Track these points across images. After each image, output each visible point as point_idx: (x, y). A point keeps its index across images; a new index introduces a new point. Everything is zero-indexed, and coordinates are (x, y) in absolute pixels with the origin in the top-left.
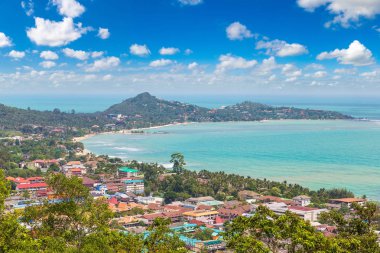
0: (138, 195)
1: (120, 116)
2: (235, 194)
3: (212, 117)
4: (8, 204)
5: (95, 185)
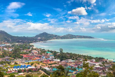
0: (53, 59)
3: (61, 38)
4: (23, 61)
5: (42, 56)
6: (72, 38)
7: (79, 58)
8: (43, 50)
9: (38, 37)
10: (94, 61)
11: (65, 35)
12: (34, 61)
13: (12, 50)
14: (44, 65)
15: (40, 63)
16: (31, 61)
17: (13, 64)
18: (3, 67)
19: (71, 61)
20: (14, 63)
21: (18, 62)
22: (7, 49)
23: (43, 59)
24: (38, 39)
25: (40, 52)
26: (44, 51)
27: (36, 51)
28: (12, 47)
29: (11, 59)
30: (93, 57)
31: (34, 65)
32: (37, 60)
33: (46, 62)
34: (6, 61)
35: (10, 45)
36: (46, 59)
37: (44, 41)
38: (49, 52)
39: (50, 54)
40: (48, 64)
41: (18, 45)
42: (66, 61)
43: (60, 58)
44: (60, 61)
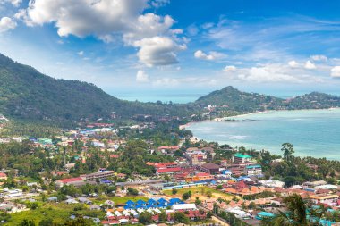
0: (260, 179)
1: (210, 106)
3: (287, 106)
4: (156, 186)
5: (220, 169)
6: (327, 108)
8: (222, 147)
9: (207, 103)
11: (302, 94)
12: (193, 185)
13: (120, 148)
14: (228, 198)
15: (213, 194)
16: (184, 186)
17: (122, 193)
18: (89, 203)
19: (323, 187)
20: (125, 191)
21: (139, 189)
22: (102, 145)
23: (224, 179)
24: (208, 111)
25: (213, 154)
26: (228, 152)
27: (200, 152)
28: (121, 139)
29: (115, 178)
31: (193, 198)
32: (203, 181)
33: (234, 191)
34: (101, 183)
35: (114, 131)
36: (234, 179)
37: (227, 118)
38: (243, 154)
39: (247, 162)
40: (240, 195)
41: (137, 132)
42: (307, 188)
43: (283, 176)
44: (285, 187)
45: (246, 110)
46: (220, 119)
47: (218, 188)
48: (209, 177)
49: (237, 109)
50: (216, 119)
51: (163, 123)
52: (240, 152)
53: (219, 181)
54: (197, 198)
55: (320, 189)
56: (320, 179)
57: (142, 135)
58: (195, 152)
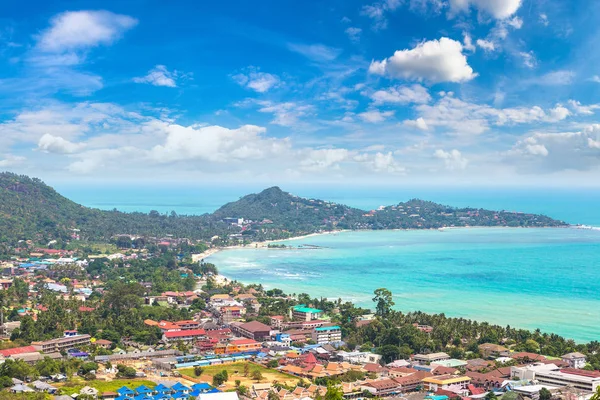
0: (339, 349)
1: (241, 221)
2: (473, 348)
3: (370, 223)
4: (165, 361)
5: (272, 333)
6: (435, 227)
7: (488, 346)
8: (270, 293)
9: (236, 216)
10: (583, 364)
12: (227, 359)
13: (95, 294)
14: (290, 383)
15: (264, 375)
16: (212, 362)
17: (108, 374)
18: (53, 392)
19: (445, 363)
20: (113, 371)
21: (137, 366)
22: (63, 288)
23: (279, 348)
24: (238, 229)
25: (257, 306)
26: (281, 303)
27: (236, 303)
28: (93, 278)
29: (93, 347)
30: (571, 343)
31: (231, 383)
32: (244, 353)
33: (298, 370)
34: (70, 356)
35: (80, 262)
36: (295, 350)
37: (271, 242)
38: (307, 306)
39: (314, 320)
40: (310, 377)
41: (121, 265)
42: (417, 364)
43: (377, 345)
44: (381, 364)
45: (303, 229)
46: (260, 244)
47: (271, 365)
48: (253, 345)
49: (286, 226)
50: (253, 244)
51: (164, 249)
52: (301, 303)
53: (272, 352)
54: (238, 383)
55: (440, 367)
56: (437, 349)
57: (130, 270)
58: (226, 303)
